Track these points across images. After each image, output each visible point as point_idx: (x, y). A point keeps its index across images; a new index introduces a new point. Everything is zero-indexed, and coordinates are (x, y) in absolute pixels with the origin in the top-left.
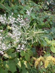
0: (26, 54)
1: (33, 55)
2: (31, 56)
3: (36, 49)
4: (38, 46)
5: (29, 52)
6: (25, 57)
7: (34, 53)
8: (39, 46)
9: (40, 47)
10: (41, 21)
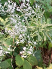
0: (25, 63)
1: (36, 64)
2: (34, 65)
3: (41, 53)
4: (44, 48)
5: (30, 58)
6: (24, 67)
7: (38, 60)
8: (46, 47)
9: (47, 50)
10: (48, 4)
